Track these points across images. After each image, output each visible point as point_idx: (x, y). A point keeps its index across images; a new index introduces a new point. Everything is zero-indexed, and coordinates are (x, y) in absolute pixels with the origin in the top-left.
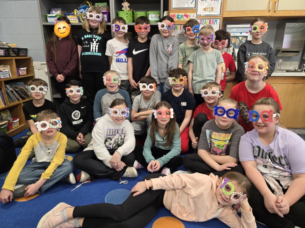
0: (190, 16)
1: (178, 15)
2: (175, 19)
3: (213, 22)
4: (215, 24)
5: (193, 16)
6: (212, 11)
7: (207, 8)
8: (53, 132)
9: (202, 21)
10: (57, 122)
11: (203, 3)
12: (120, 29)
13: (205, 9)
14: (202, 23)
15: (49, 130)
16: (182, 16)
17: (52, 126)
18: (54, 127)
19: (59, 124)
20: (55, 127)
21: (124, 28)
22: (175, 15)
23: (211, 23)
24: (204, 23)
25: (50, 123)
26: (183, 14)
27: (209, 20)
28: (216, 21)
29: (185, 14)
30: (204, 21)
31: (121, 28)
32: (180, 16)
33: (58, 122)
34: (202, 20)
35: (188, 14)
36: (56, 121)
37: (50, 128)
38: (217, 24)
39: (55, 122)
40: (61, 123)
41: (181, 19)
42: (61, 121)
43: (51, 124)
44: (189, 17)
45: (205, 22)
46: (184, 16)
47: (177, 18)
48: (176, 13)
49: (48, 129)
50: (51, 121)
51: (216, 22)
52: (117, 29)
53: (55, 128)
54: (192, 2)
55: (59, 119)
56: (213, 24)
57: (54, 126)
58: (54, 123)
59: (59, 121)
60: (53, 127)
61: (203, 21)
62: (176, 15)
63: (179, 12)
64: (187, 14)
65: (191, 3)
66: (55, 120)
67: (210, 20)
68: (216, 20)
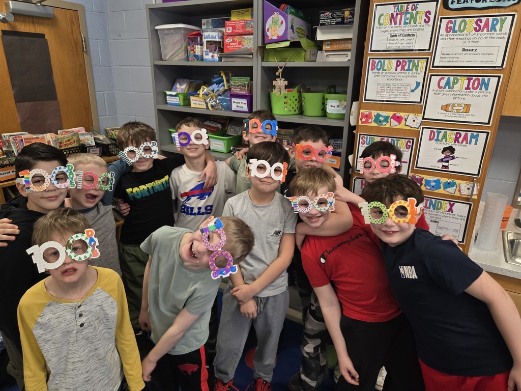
0: (406, 120)
1: (378, 116)
2: (371, 122)
3: (465, 138)
4: (470, 143)
5: (414, 121)
6: (467, 112)
7: (453, 105)
8: (78, 272)
9: (436, 134)
10: (88, 241)
11: (442, 92)
12: (190, 140)
13: (446, 108)
14: (436, 138)
15: (67, 267)
16: (386, 119)
17: (73, 255)
18: (80, 258)
19: (93, 247)
20: (83, 257)
21: (199, 137)
22: (370, 114)
23: (460, 140)
24: (440, 138)
25: (68, 246)
26: (391, 114)
27: (455, 132)
28: (477, 137)
29: (395, 114)
30: (441, 135)
31: (192, 137)
32: (381, 119)
33: (90, 242)
34: (435, 130)
35: (402, 116)
36: (83, 238)
37: (69, 261)
38: (476, 144)
39: (81, 241)
40: (97, 244)
41: (384, 124)
42: (96, 239)
43: (69, 251)
44: (403, 122)
45: (445, 136)
46: (392, 120)
47: (375, 121)
48: (373, 112)
49: (64, 264)
50: (71, 241)
51: (474, 140)
52: (184, 142)
53: (83, 259)
54: (415, 89)
55: (92, 234)
56: (467, 143)
57: (79, 256)
58: (78, 245)
59: (92, 240)
60: (77, 259)
61: (439, 133)
62: (373, 116)
63: (381, 110)
64: (398, 114)
65: (413, 91)
66: (80, 236)
67: (457, 134)
68: (475, 134)
